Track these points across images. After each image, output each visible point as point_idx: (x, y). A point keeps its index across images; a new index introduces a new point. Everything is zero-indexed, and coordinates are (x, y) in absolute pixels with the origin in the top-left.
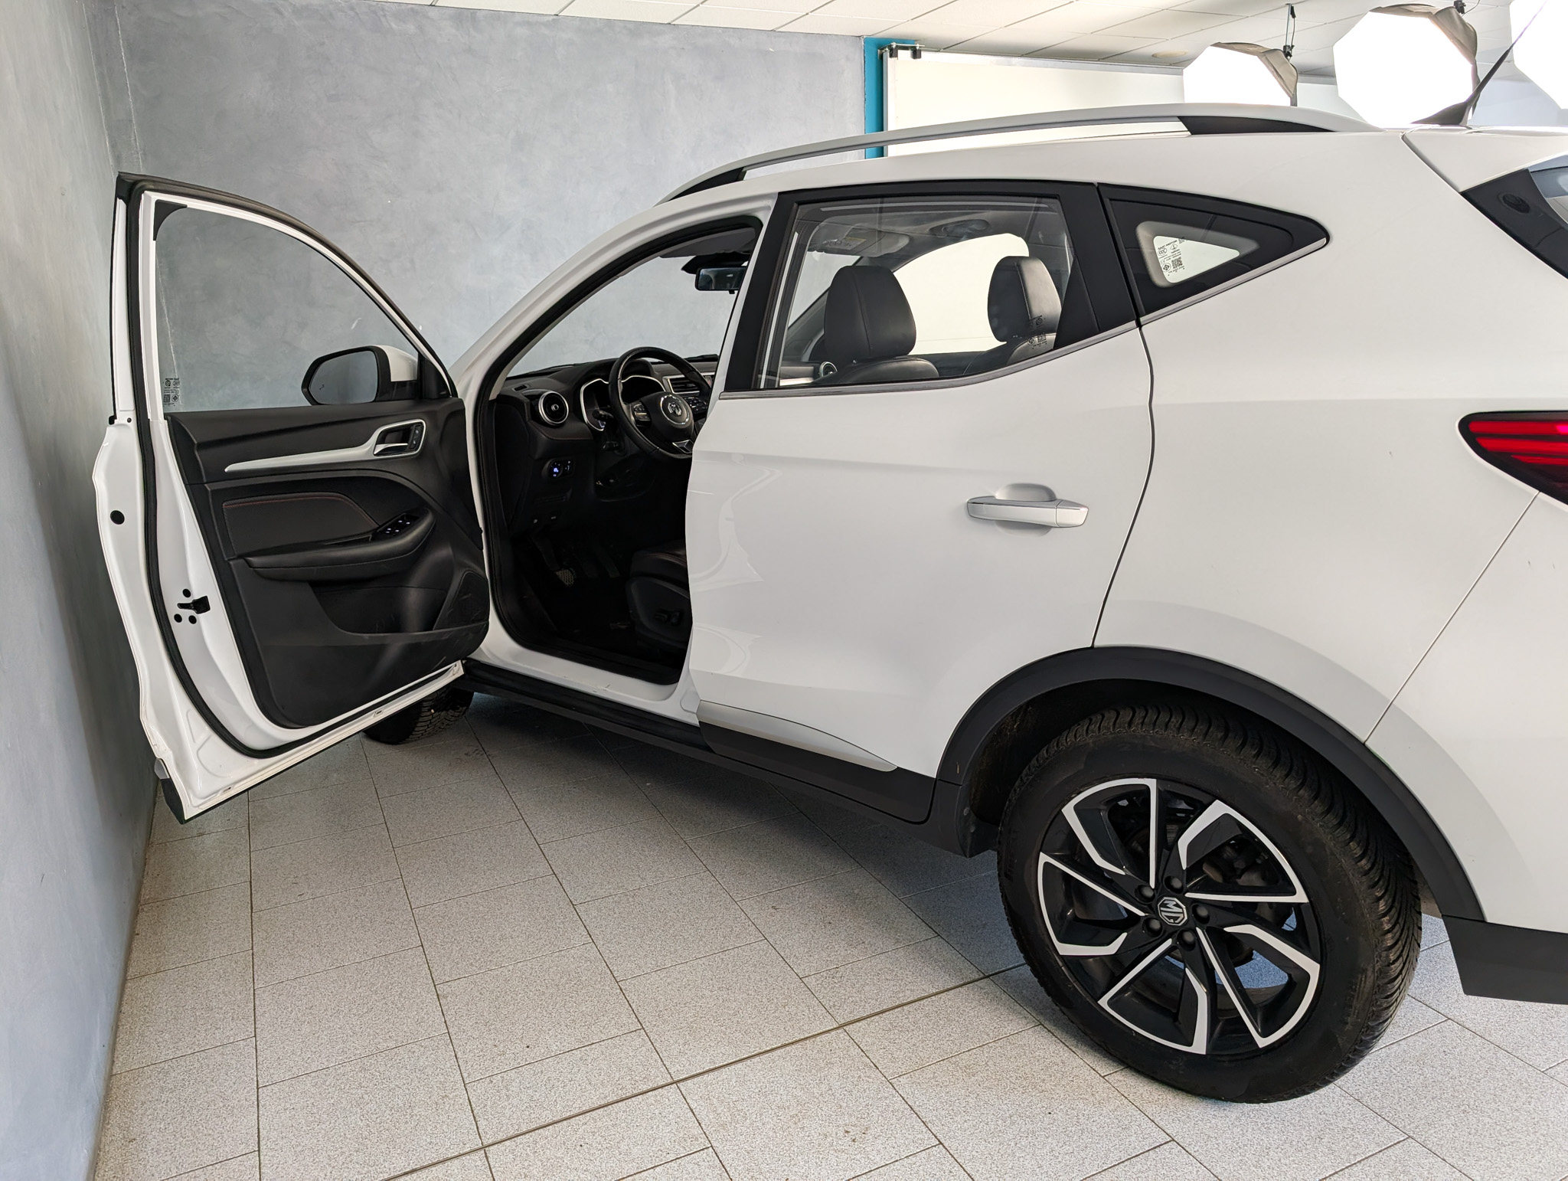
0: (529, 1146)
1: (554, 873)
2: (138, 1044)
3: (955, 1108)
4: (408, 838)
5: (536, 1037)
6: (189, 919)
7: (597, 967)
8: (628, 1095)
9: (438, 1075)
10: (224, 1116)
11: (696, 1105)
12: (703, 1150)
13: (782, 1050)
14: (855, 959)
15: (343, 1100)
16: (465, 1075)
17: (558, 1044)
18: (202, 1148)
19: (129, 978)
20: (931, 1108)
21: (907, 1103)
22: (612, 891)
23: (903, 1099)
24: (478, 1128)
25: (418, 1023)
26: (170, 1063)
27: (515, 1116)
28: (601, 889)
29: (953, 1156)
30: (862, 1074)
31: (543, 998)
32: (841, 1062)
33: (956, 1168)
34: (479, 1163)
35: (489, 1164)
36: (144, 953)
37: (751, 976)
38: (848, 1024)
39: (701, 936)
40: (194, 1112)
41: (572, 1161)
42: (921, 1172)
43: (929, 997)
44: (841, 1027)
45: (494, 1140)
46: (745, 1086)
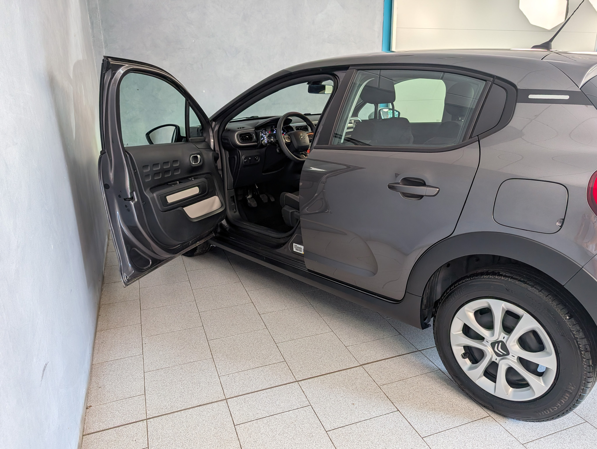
0: (242, 400)
1: (252, 302)
2: (101, 354)
3: (404, 398)
4: (197, 286)
5: (245, 362)
6: (118, 311)
7: (268, 338)
8: (279, 385)
9: (209, 373)
10: (132, 381)
11: (305, 390)
12: (307, 406)
13: (338, 372)
14: (367, 341)
15: (174, 379)
16: (219, 373)
17: (254, 364)
18: (124, 391)
19: (97, 331)
20: (395, 397)
21: (386, 395)
22: (274, 310)
23: (384, 393)
24: (224, 392)
25: (202, 353)
27: (237, 389)
28: (270, 309)
29: (403, 415)
30: (369, 384)
31: (248, 347)
32: (360, 378)
33: (404, 420)
34: (224, 404)
35: (228, 405)
36: (102, 322)
37: (327, 344)
38: (364, 365)
39: (308, 329)
40: (122, 379)
41: (258, 406)
42: (390, 420)
43: (396, 357)
44: (361, 365)
45: (230, 397)
46: (324, 384)
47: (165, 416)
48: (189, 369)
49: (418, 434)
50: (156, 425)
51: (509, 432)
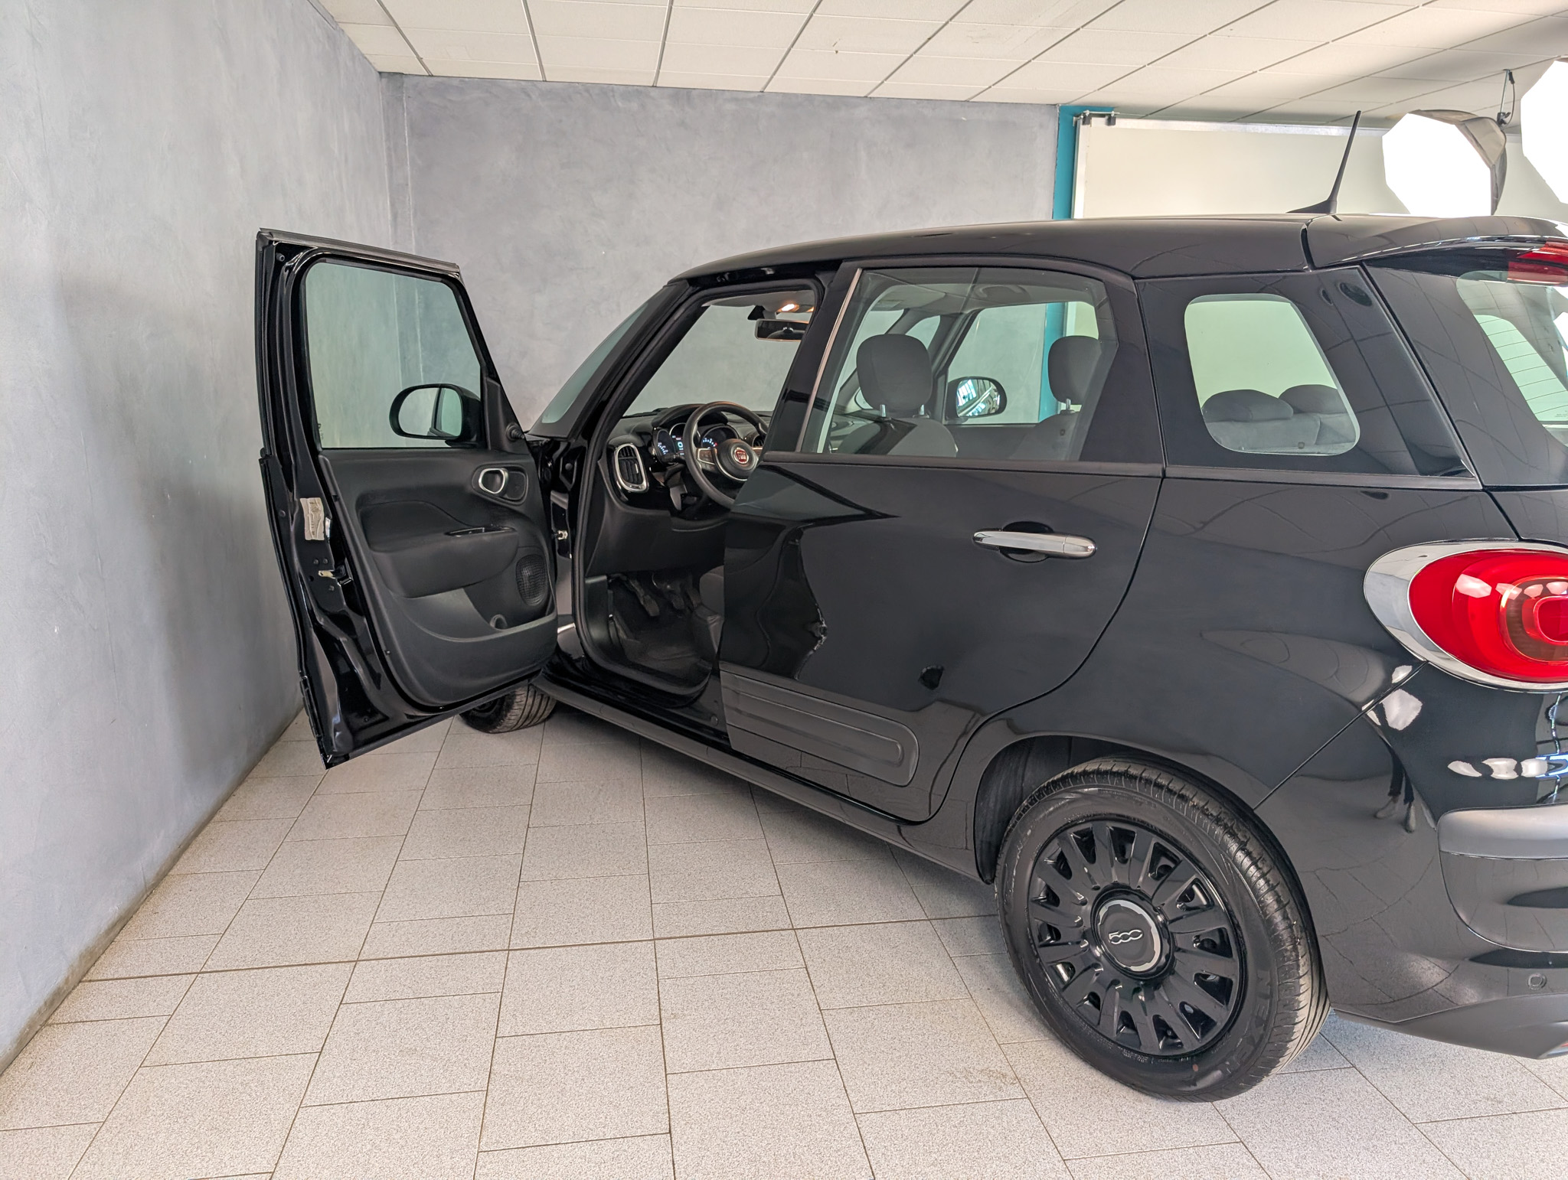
0: (385, 966)
1: (531, 805)
2: (194, 860)
3: (690, 1006)
4: (448, 764)
5: (439, 904)
6: (271, 792)
7: (512, 870)
8: (472, 950)
9: (360, 914)
10: (217, 911)
11: (511, 966)
12: (495, 992)
13: (598, 946)
15: (292, 917)
16: (376, 918)
17: (451, 911)
18: (192, 925)
19: (212, 819)
20: (674, 1002)
21: (658, 995)
22: (563, 822)
24: (362, 949)
25: (370, 880)
26: (205, 875)
27: (390, 948)
29: (661, 1034)
30: (641, 974)
31: (462, 880)
32: (634, 961)
33: (657, 1041)
34: (348, 969)
35: (353, 971)
36: (231, 807)
37: (617, 894)
38: (658, 939)
39: (604, 864)
40: (201, 905)
41: (406, 980)
42: (631, 1038)
44: (654, 940)
45: (366, 958)
46: (554, 962)
47: (232, 972)
48: (327, 904)
49: (665, 1067)
50: (209, 984)
51: (846, 1091)
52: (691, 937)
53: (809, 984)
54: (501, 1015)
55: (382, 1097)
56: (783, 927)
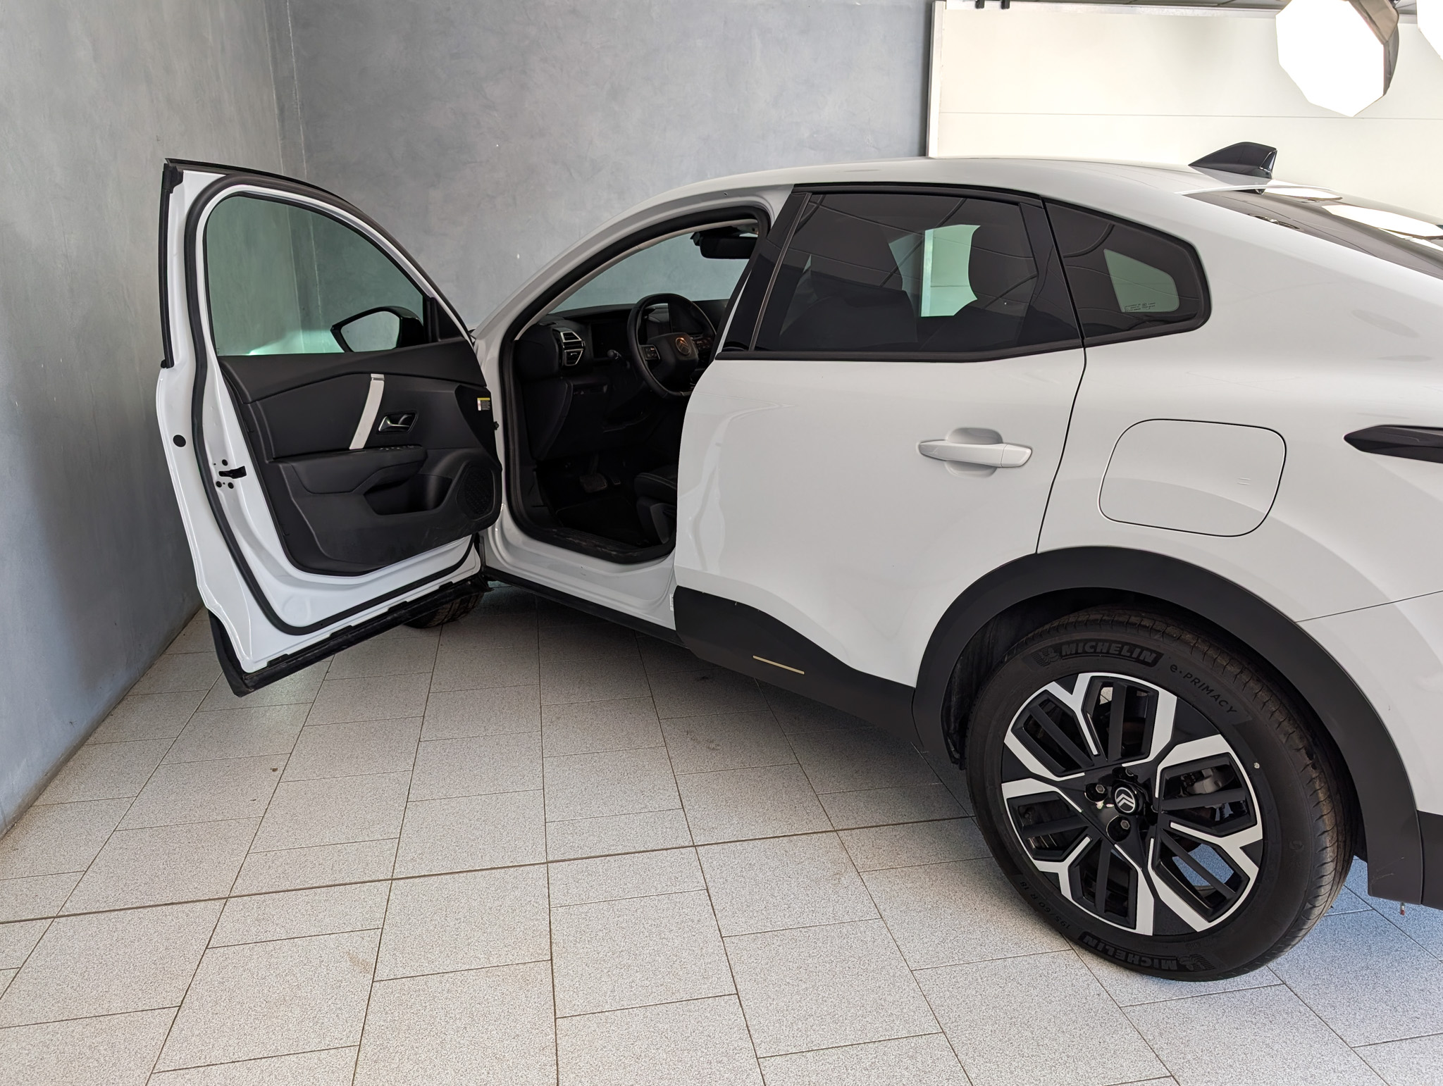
0: (258, 903)
1: (424, 716)
2: (62, 788)
3: (584, 937)
4: (339, 674)
5: (321, 830)
6: (151, 710)
7: (400, 789)
8: (353, 881)
9: (235, 844)
10: (81, 845)
11: (394, 897)
12: (375, 929)
13: (487, 872)
14: (601, 815)
15: (161, 850)
16: (252, 847)
18: (53, 862)
19: (88, 743)
20: (565, 934)
21: (550, 926)
22: (456, 735)
23: (550, 923)
24: (234, 884)
25: (248, 806)
26: (72, 805)
27: (264, 882)
28: (449, 732)
29: (552, 971)
30: (532, 903)
31: (346, 804)
32: (525, 888)
33: (547, 980)
34: (217, 907)
35: (223, 910)
36: (107, 728)
37: (509, 814)
38: (551, 862)
39: (497, 779)
40: (65, 838)
41: (279, 918)
42: (519, 976)
43: (634, 853)
44: (547, 863)
45: (238, 894)
46: (440, 892)
47: (91, 915)
48: (201, 833)
49: (555, 1010)
50: (65, 929)
51: (749, 1031)
52: (586, 858)
53: (710, 907)
54: (380, 955)
55: (243, 1058)
56: (683, 844)
